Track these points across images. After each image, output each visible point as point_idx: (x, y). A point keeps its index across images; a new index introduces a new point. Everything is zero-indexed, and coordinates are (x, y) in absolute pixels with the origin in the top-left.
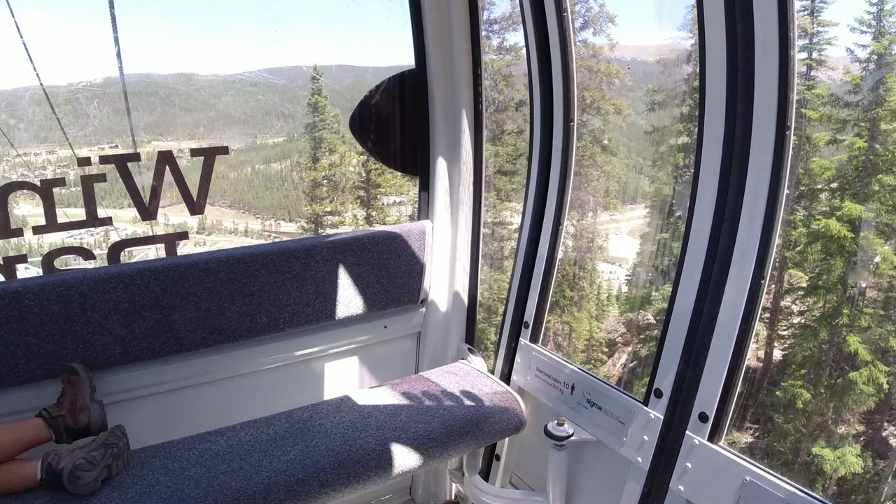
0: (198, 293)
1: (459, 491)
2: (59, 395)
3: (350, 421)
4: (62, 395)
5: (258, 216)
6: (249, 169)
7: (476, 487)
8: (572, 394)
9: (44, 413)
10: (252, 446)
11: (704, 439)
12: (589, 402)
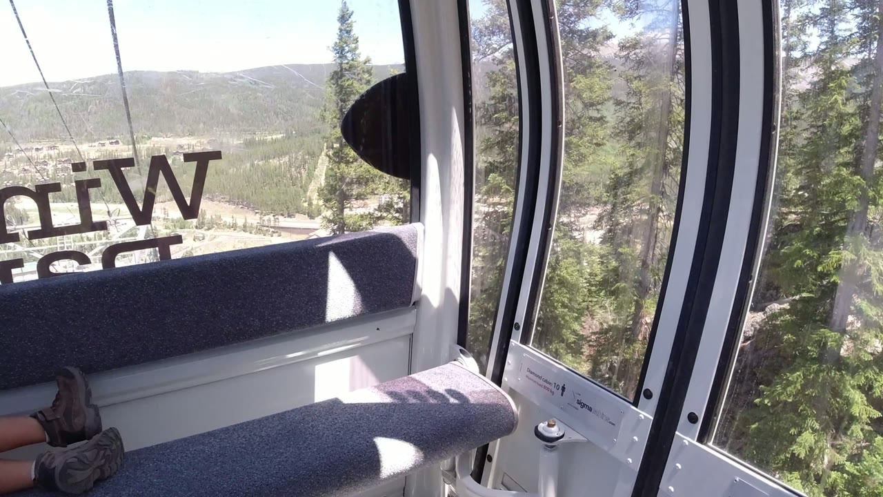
0: (192, 297)
1: (452, 491)
2: (54, 398)
3: (341, 423)
4: (57, 399)
5: (257, 211)
6: (248, 165)
7: (468, 488)
8: (562, 395)
9: (39, 415)
10: (245, 448)
11: (693, 439)
12: (579, 402)
